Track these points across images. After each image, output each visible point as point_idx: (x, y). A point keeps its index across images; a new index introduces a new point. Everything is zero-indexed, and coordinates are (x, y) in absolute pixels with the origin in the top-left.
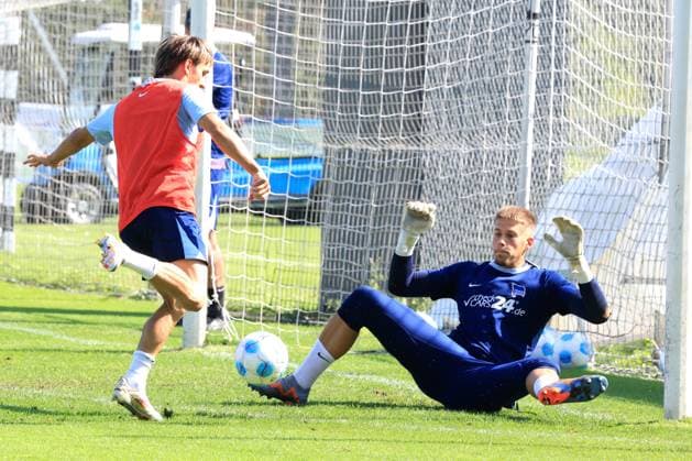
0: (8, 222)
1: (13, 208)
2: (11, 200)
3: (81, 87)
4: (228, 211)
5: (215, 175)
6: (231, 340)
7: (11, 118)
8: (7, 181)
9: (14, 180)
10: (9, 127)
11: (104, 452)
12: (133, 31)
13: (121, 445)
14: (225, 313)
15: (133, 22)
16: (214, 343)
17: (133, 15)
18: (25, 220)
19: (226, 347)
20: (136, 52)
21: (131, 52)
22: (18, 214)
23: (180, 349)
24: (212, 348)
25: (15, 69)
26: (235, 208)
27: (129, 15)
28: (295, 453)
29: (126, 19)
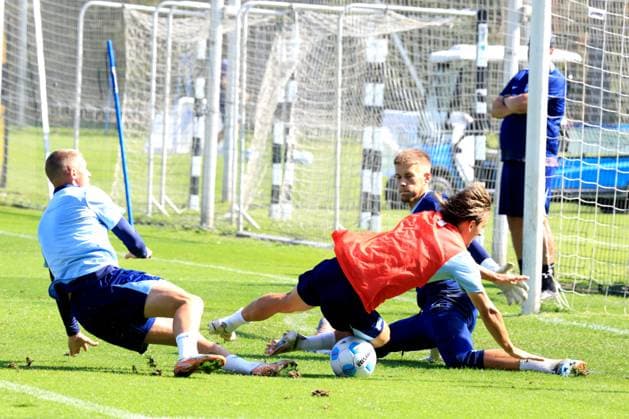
0: (376, 208)
1: (379, 197)
2: (378, 189)
3: (435, 97)
4: (560, 200)
5: (549, 171)
6: (562, 308)
7: (379, 121)
8: (375, 174)
9: (381, 173)
10: (377, 129)
11: (459, 399)
12: (480, 51)
13: (472, 394)
14: (557, 286)
15: (481, 43)
16: (547, 311)
17: (480, 37)
18: (389, 206)
19: (558, 314)
20: (483, 68)
21: (479, 68)
22: (383, 201)
23: (520, 315)
24: (546, 314)
25: (382, 82)
26: (567, 198)
27: (477, 37)
28: (618, 404)
29: (474, 41)
